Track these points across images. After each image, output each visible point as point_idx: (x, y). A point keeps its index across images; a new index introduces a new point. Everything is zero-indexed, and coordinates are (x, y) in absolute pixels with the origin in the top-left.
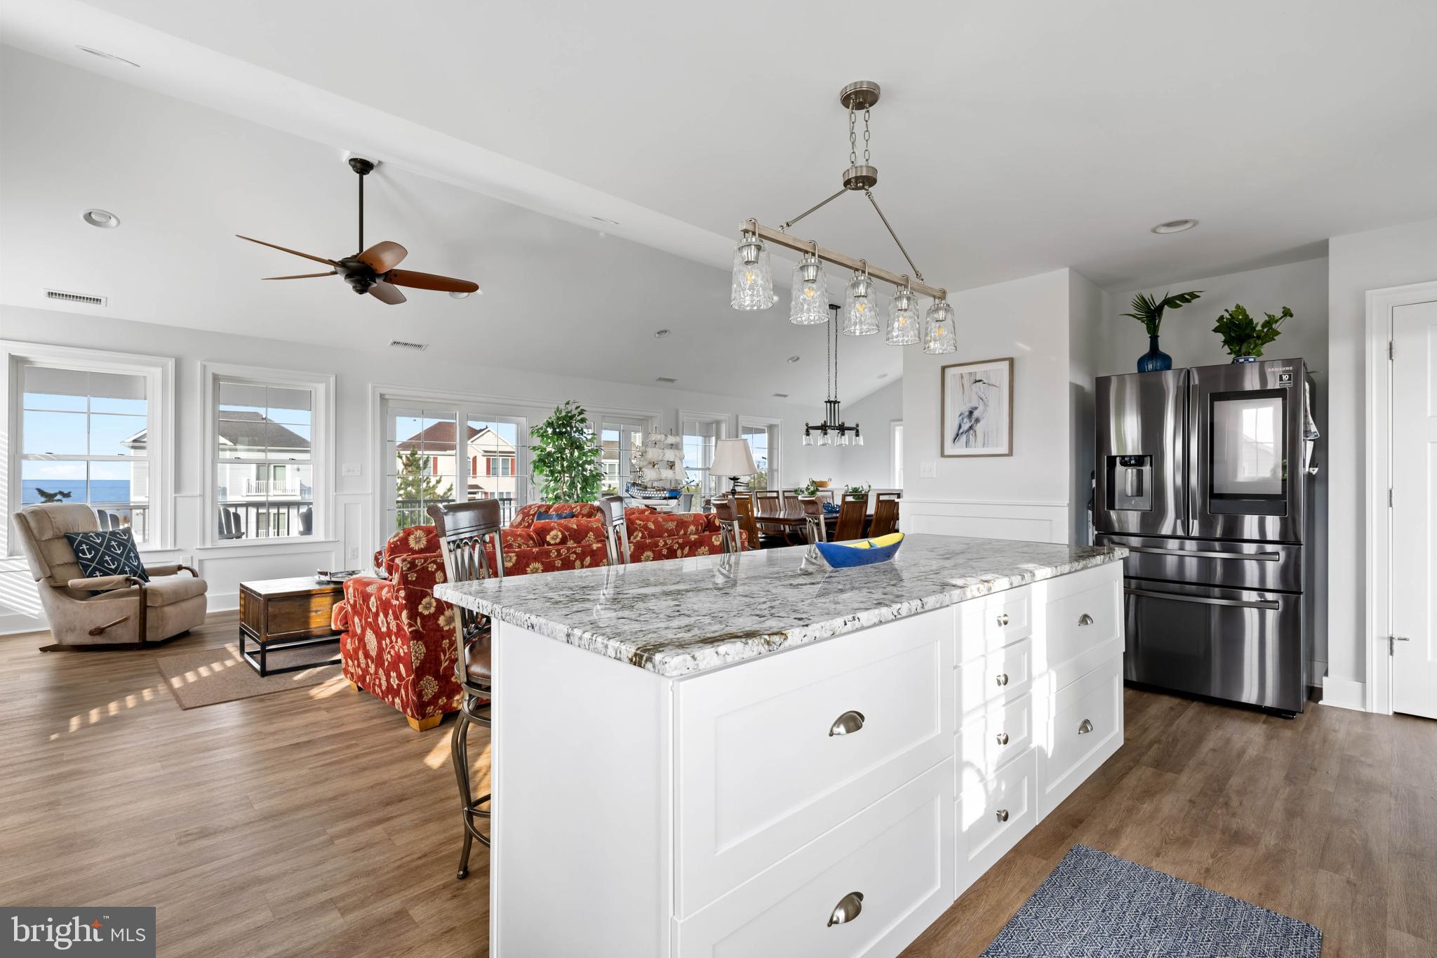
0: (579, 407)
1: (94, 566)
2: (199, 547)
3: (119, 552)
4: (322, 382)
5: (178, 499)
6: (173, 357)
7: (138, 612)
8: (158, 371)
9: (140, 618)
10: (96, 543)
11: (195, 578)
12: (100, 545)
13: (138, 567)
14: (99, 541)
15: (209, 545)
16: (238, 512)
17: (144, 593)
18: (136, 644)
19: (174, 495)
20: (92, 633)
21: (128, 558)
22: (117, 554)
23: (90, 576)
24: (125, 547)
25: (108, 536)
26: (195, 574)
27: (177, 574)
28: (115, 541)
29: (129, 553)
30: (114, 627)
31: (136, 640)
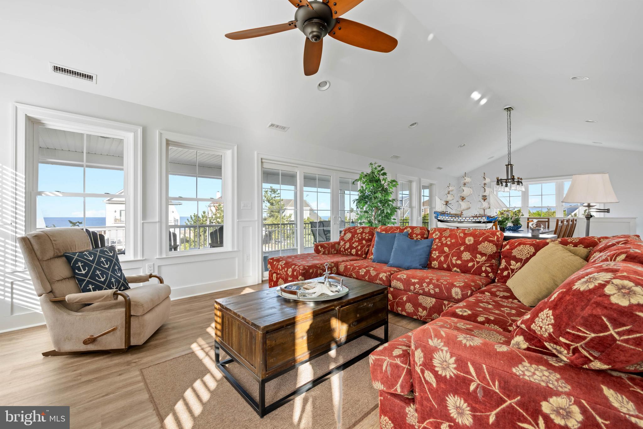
0: (380, 166)
1: (88, 280)
2: (158, 257)
3: (107, 266)
4: (229, 149)
5: (145, 225)
6: (140, 125)
7: (124, 322)
8: (131, 135)
9: (126, 328)
10: (89, 260)
11: (161, 285)
12: (93, 261)
13: (120, 277)
14: (91, 259)
15: (164, 256)
16: (176, 233)
17: (128, 304)
18: (122, 349)
19: (142, 222)
20: (85, 342)
21: (114, 271)
22: (105, 268)
23: (85, 290)
24: (111, 261)
25: (98, 253)
26: (161, 281)
27: (148, 281)
28: (104, 258)
29: (114, 266)
30: (105, 336)
31: (123, 346)
